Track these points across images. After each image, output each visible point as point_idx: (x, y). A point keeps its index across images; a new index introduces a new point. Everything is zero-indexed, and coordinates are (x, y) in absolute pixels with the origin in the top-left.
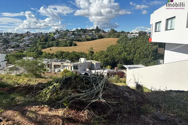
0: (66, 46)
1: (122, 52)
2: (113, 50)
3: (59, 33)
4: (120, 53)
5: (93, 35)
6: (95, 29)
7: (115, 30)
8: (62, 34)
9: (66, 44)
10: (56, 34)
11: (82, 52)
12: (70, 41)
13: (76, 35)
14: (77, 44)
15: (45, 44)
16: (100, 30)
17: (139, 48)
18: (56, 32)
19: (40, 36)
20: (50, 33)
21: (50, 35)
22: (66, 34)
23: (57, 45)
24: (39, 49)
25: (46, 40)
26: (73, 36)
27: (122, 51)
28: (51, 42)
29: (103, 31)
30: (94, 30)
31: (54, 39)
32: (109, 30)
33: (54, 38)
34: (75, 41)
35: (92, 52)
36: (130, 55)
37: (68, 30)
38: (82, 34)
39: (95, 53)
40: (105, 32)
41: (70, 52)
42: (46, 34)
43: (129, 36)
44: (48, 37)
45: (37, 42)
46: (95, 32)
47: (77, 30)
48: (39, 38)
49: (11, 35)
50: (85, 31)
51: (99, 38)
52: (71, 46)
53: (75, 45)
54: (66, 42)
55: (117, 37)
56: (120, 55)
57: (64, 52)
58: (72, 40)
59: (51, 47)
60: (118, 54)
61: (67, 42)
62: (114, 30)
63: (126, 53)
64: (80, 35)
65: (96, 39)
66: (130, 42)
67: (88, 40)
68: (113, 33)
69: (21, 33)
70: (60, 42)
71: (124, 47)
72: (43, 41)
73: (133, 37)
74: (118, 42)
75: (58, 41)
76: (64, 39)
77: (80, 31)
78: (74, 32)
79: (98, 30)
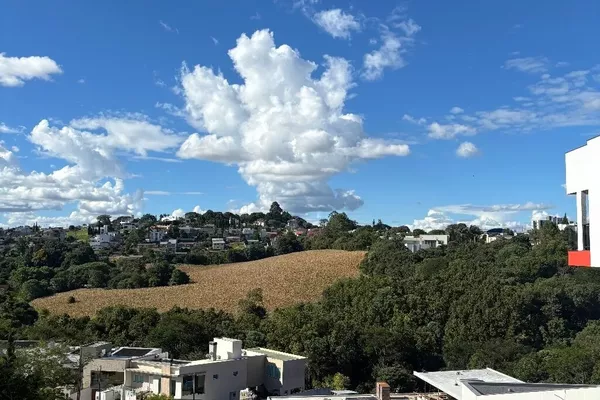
0: (143, 284)
1: (392, 312)
2: (350, 300)
3: (111, 229)
4: (382, 316)
5: (258, 237)
6: (266, 212)
8: (126, 233)
9: (143, 275)
10: (98, 232)
11: (217, 312)
12: (162, 264)
13: (185, 235)
14: (190, 274)
15: (52, 275)
16: (287, 217)
17: (461, 293)
18: (100, 225)
19: (30, 240)
20: (72, 228)
21: (72, 239)
22: (142, 234)
23: (103, 282)
24: (20, 299)
25: (54, 260)
26: (174, 241)
27: (391, 305)
28: (73, 268)
29: (301, 223)
30: (261, 216)
31: (88, 255)
32: (326, 216)
33: (91, 250)
34: (181, 261)
35: (260, 312)
36: (424, 324)
37: (153, 218)
38: (211, 232)
39: (271, 314)
40: (310, 226)
41: (160, 311)
42: (57, 232)
43: (409, 242)
44: (63, 246)
45: (14, 267)
46: (266, 223)
47: (192, 216)
48: (23, 249)
50: (223, 221)
51: (286, 251)
52: (163, 282)
53: (184, 279)
54: (142, 268)
55: (361, 247)
56: (382, 322)
57: (134, 312)
58: (169, 258)
59: (73, 287)
60: (373, 319)
61: (148, 266)
62: (343, 218)
63: (407, 318)
64: (201, 237)
65: (270, 253)
66: (418, 267)
67: (238, 258)
68: (341, 231)
70: (113, 265)
71: (400, 291)
72: (40, 265)
73: (426, 247)
74: (366, 266)
75: (107, 260)
76: (132, 252)
77: (203, 219)
78: (176, 223)
79: (277, 216)
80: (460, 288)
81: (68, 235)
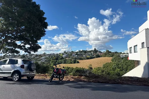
0: (71, 63)
1: (116, 69)
2: (108, 67)
3: (66, 54)
4: (114, 69)
5: (92, 55)
6: (93, 50)
7: (110, 51)
8: (69, 54)
9: (71, 62)
10: (64, 54)
11: (83, 68)
12: (74, 60)
13: (79, 55)
14: (79, 62)
15: (56, 61)
16: (97, 51)
17: (130, 65)
18: (64, 53)
19: (53, 56)
20: (60, 53)
21: (60, 55)
22: (71, 54)
23: (65, 63)
24: (52, 66)
25: (57, 59)
26: (77, 56)
27: (116, 67)
28: (60, 60)
29: (100, 52)
30: (92, 51)
31: (62, 58)
32: (105, 51)
33: (63, 57)
34: (78, 59)
35: (91, 68)
36: (122, 71)
37: (73, 51)
38: (83, 54)
39: (93, 68)
40: (102, 53)
41: (74, 68)
42: (57, 54)
43: (121, 55)
44: (58, 57)
45: (51, 60)
46: (93, 52)
47: (80, 51)
48: (52, 57)
49: (33, 56)
50: (85, 52)
51: (97, 57)
52: (75, 63)
53: (78, 62)
54: (71, 60)
55: (111, 57)
56: (114, 70)
57: (69, 68)
58: (76, 59)
59: (60, 64)
60: (112, 70)
61: (72, 60)
62: (108, 51)
63: (119, 70)
64: (81, 55)
65: (94, 58)
66: (122, 60)
67: (88, 59)
68: (108, 53)
69: (39, 54)
70: (66, 60)
71: (118, 65)
72: (55, 60)
73: (125, 56)
74: (112, 60)
75: (65, 59)
76: (70, 58)
77: (82, 52)
78: (77, 52)
79: (95, 51)
80: (130, 64)
81: (59, 55)
